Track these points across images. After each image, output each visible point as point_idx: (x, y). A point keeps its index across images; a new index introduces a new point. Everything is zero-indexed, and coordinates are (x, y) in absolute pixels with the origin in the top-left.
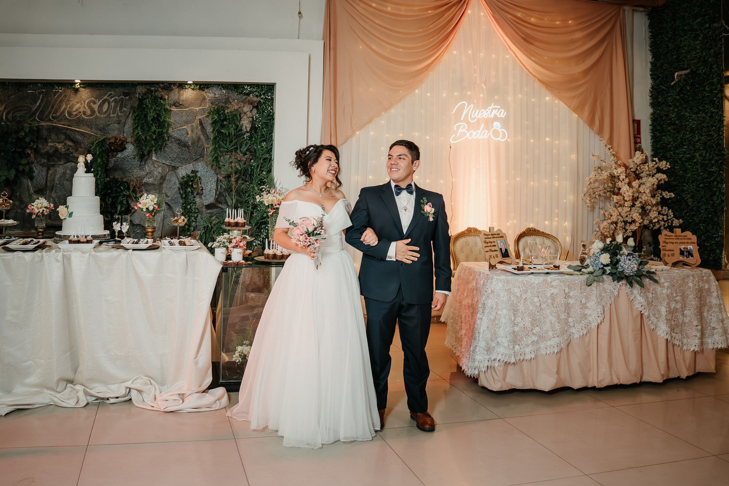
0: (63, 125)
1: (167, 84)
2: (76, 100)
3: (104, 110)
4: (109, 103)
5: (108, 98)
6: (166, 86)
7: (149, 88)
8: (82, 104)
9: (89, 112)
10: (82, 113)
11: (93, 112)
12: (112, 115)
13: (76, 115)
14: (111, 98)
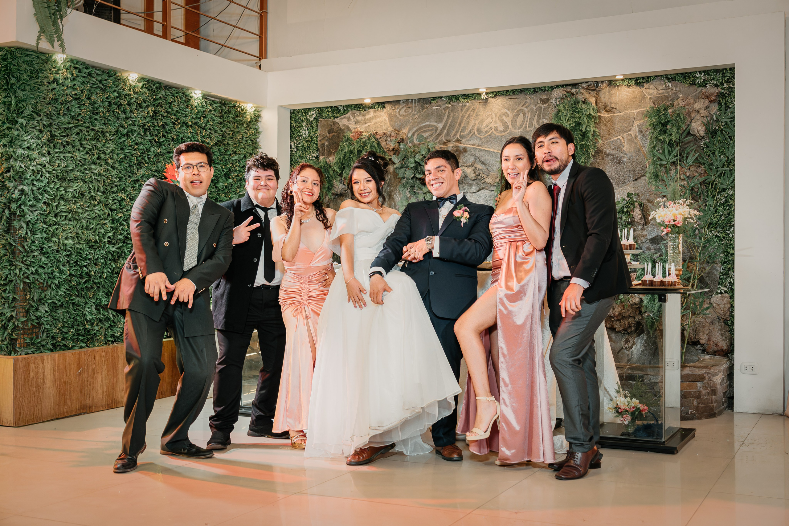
0: (473, 145)
1: (592, 83)
2: (488, 113)
3: (518, 125)
4: (524, 114)
5: (523, 108)
6: (590, 85)
7: (569, 90)
8: (492, 118)
9: (501, 128)
10: (493, 129)
11: (506, 127)
12: (528, 129)
13: (486, 132)
14: (526, 107)
